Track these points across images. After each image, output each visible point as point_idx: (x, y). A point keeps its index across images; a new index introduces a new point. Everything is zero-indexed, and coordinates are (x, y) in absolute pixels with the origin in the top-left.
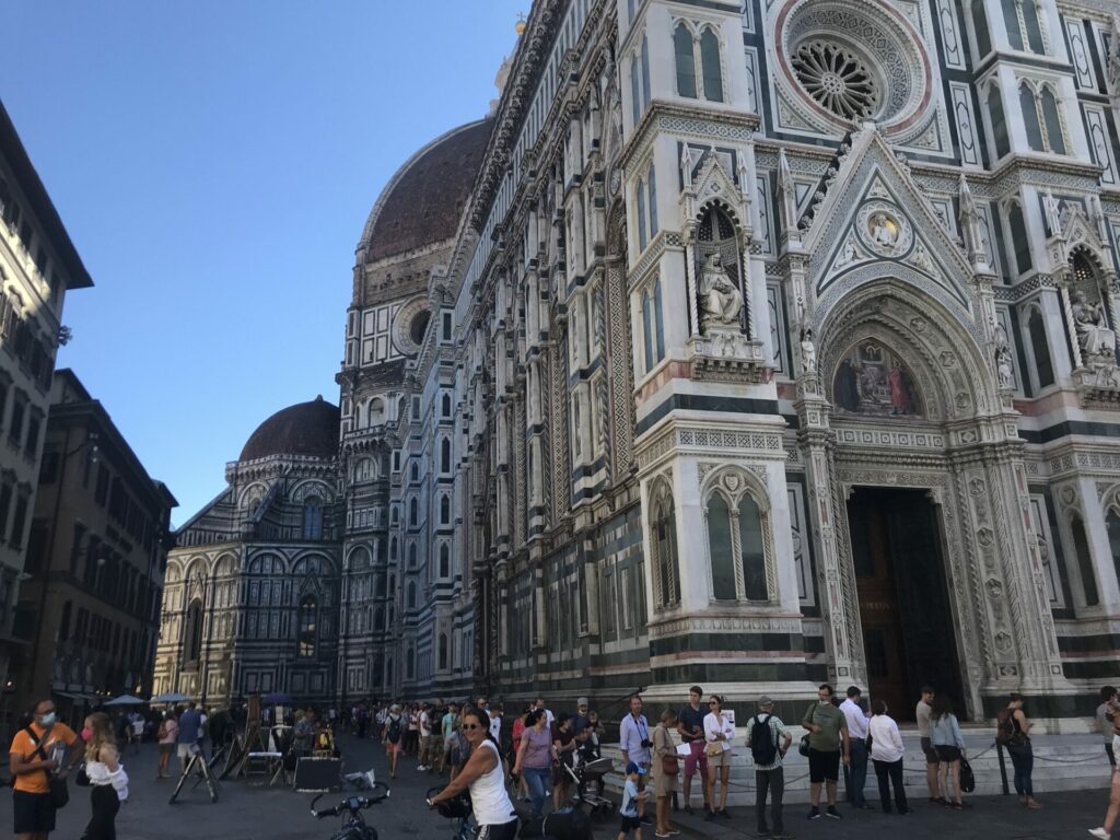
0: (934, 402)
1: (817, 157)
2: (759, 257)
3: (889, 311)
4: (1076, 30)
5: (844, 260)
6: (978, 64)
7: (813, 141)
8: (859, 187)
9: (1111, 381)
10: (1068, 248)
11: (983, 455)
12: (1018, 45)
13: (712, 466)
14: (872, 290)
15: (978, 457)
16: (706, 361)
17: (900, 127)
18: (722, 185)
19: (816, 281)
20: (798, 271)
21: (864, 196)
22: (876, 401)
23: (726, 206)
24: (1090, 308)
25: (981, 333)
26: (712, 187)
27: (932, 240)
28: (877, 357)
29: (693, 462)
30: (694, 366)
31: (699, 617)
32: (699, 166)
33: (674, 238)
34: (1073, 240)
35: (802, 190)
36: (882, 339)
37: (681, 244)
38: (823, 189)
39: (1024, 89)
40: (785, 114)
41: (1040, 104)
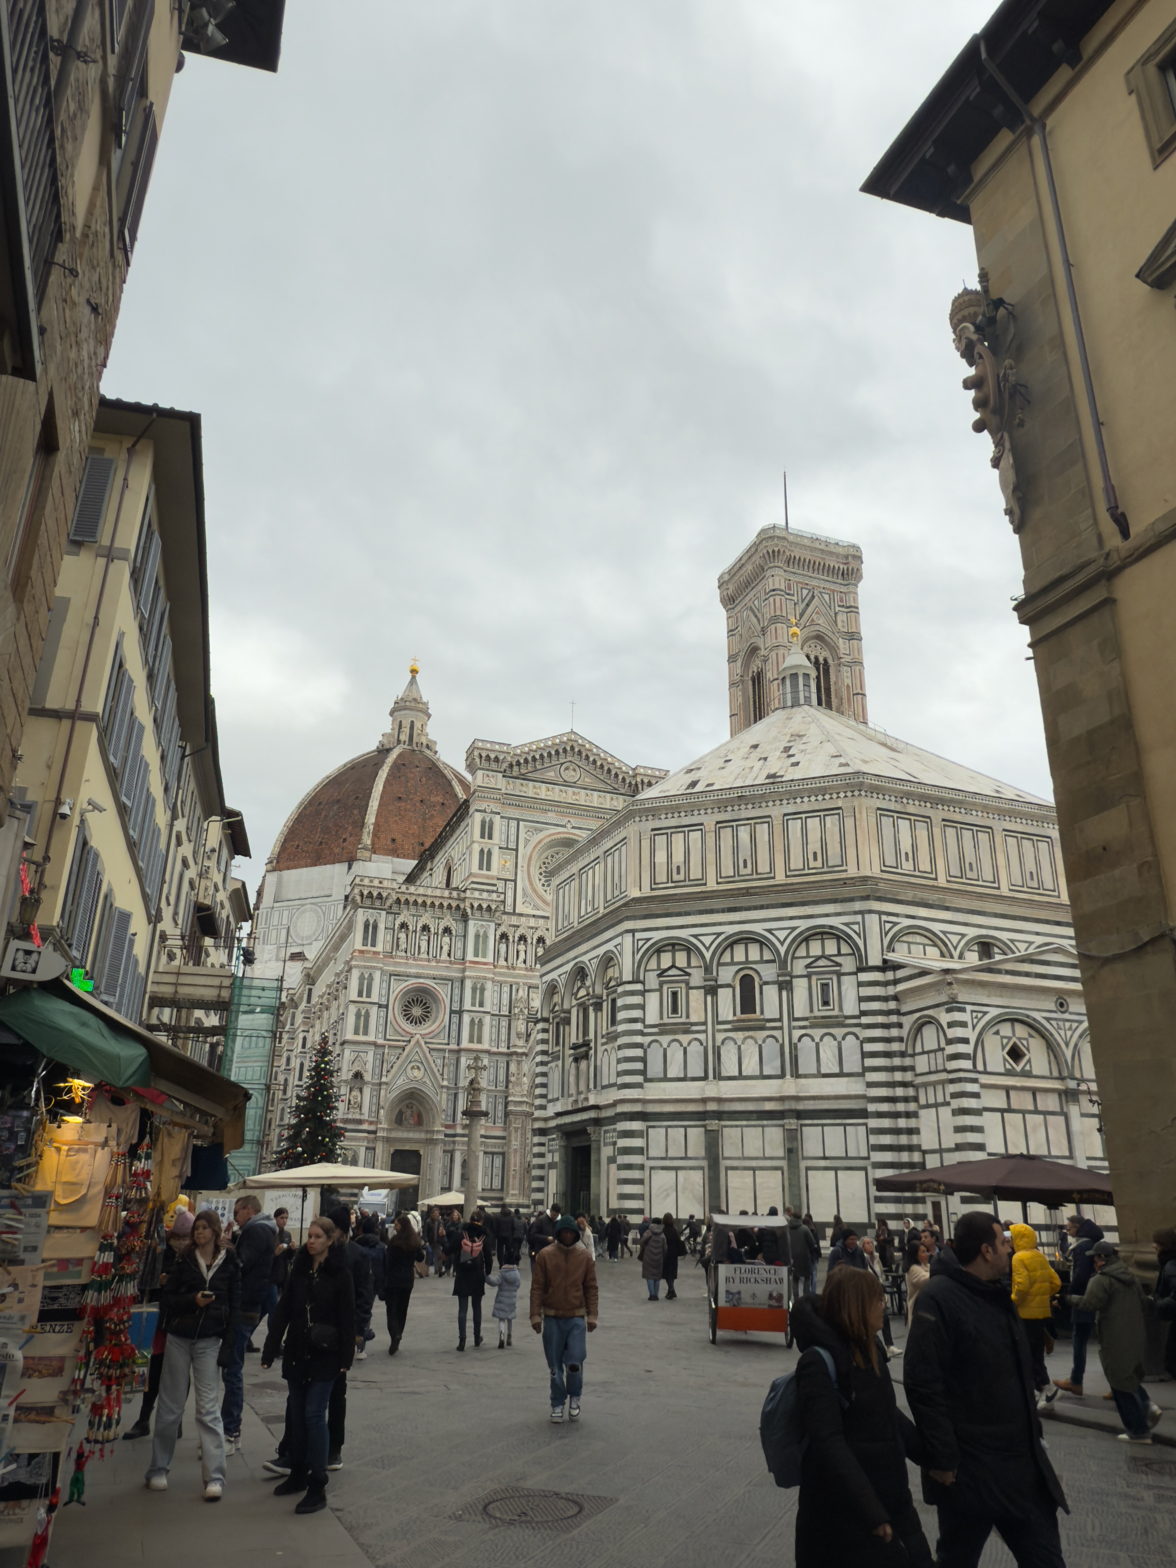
0: (426, 1123)
2: (370, 1086)
3: (416, 1096)
4: (506, 989)
5: (400, 1082)
6: (462, 1009)
7: (399, 1041)
8: (410, 1057)
11: (431, 1142)
12: (473, 1005)
14: (410, 1090)
17: (430, 1033)
18: (361, 1066)
19: (390, 1089)
20: (383, 1087)
21: (411, 1060)
22: (408, 1123)
23: (361, 1072)
25: (440, 1104)
26: (358, 1066)
27: (431, 1074)
28: (412, 1108)
33: (345, 1081)
35: (392, 1058)
36: (414, 1102)
37: (346, 1083)
38: (398, 1058)
39: (472, 1021)
40: (392, 1030)
41: (477, 1026)
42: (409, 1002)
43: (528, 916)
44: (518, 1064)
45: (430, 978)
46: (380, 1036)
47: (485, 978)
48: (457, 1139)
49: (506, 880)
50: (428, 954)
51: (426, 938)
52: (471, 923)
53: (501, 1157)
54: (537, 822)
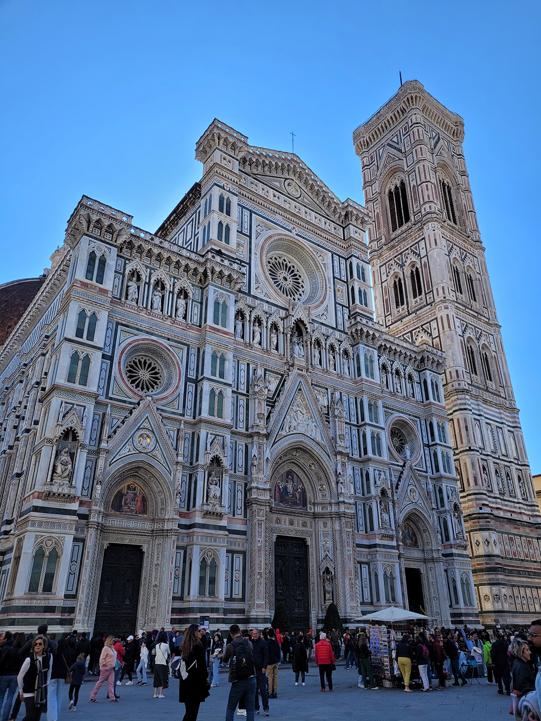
0: (153, 510)
1: (124, 409)
2: (85, 451)
3: (141, 472)
4: (243, 367)
5: (125, 452)
6: (200, 378)
7: (125, 402)
8: (138, 422)
9: (214, 508)
10: (211, 456)
11: (163, 533)
12: (214, 374)
13: (42, 536)
14: (134, 464)
15: (162, 534)
16: (49, 493)
17: (163, 399)
18: (75, 421)
19: (110, 460)
20: (103, 456)
21: (139, 427)
22: (129, 508)
23: (75, 430)
24: (216, 479)
25: (174, 485)
26: (71, 422)
27: (163, 446)
28: (134, 489)
29: (34, 534)
30: (44, 495)
31: (18, 599)
32: (67, 413)
33: (50, 441)
34: (214, 453)
35: (115, 421)
36: (138, 482)
37: (52, 443)
38: (123, 422)
39: (212, 391)
40: (116, 389)
41: (217, 398)
42: (135, 363)
43: (262, 300)
44: (260, 447)
45: (164, 338)
46: (101, 392)
47: (226, 348)
48: (195, 530)
49: (241, 261)
50: (162, 310)
51: (161, 295)
52: (212, 288)
53: (241, 556)
54: (267, 219)
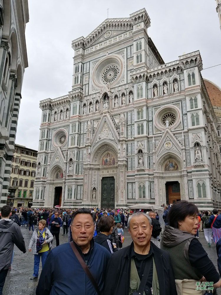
2: (43, 166)
5: (53, 163)
7: (54, 150)
9: (70, 174)
10: (69, 159)
12: (73, 132)
13: (36, 187)
17: (63, 145)
20: (48, 166)
21: (56, 156)
27: (61, 159)
35: (52, 156)
39: (72, 138)
40: (53, 147)
42: (61, 137)
45: (62, 127)
46: (49, 150)
47: (75, 121)
49: (86, 85)
50: (63, 119)
51: (62, 114)
52: (72, 104)
54: (96, 59)
